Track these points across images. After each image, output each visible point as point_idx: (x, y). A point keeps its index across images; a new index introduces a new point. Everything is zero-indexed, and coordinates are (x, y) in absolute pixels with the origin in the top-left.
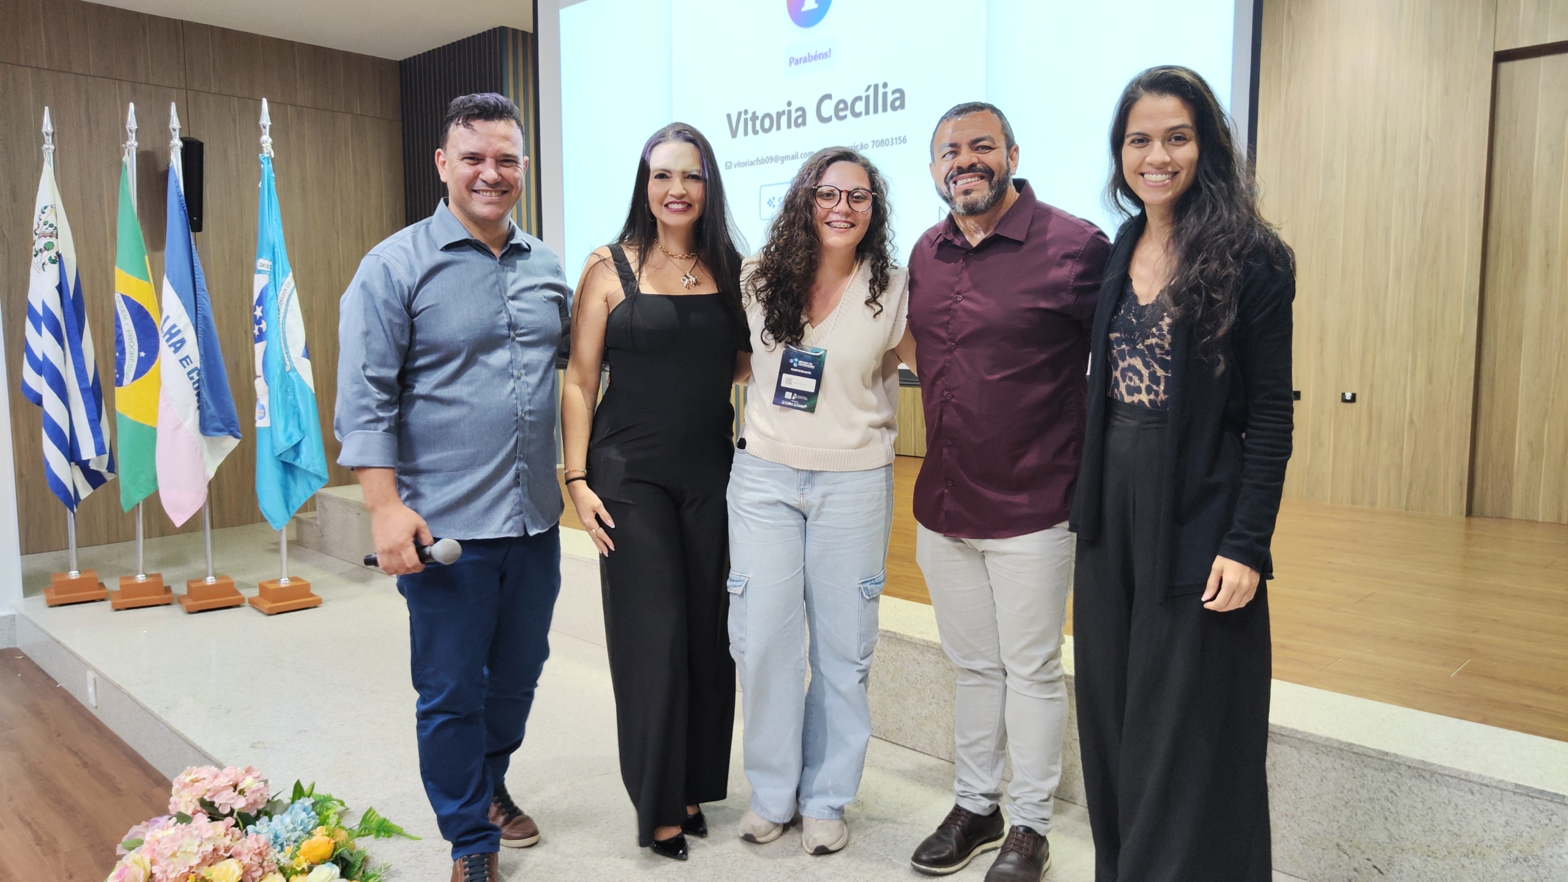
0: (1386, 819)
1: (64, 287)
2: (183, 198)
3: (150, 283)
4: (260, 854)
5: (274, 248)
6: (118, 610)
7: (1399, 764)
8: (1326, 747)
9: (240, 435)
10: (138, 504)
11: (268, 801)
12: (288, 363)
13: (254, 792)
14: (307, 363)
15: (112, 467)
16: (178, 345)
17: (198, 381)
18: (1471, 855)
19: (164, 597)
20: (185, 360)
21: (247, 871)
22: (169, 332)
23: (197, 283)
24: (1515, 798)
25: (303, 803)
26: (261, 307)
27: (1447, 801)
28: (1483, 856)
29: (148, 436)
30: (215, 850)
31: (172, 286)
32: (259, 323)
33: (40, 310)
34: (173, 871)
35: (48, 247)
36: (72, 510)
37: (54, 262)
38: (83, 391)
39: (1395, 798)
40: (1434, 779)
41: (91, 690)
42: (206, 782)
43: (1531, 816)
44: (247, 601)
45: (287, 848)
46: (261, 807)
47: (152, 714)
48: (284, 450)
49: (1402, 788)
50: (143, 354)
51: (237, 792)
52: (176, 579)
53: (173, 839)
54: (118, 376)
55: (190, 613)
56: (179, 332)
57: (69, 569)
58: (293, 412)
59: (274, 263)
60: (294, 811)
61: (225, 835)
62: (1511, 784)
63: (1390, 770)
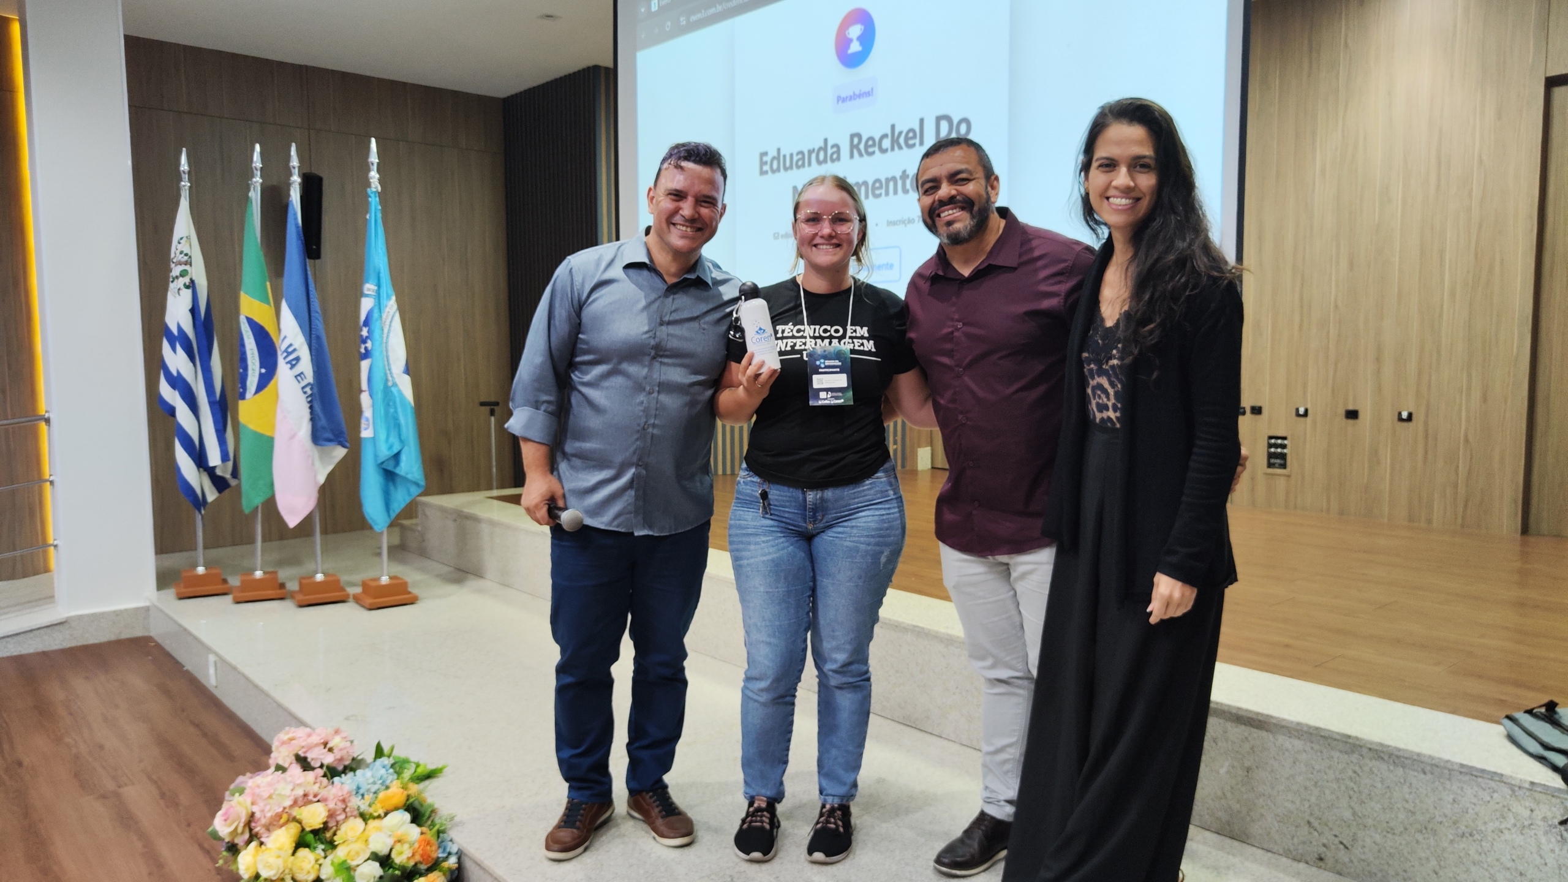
0: (1350, 798)
1: (196, 311)
2: (301, 229)
3: (271, 306)
4: (344, 801)
5: (379, 274)
6: (238, 603)
7: (1361, 747)
8: (1297, 731)
9: (348, 445)
10: (257, 507)
11: (353, 759)
12: (390, 378)
13: (341, 750)
14: (407, 379)
15: (235, 473)
16: (294, 362)
17: (311, 395)
18: (1424, 831)
19: (279, 592)
20: (299, 376)
21: (331, 815)
22: (286, 351)
23: (312, 306)
24: (1461, 777)
25: (382, 762)
26: (367, 328)
27: (1402, 781)
28: (1435, 832)
29: (266, 444)
30: (305, 795)
31: (290, 308)
32: (364, 341)
33: (175, 331)
34: (269, 811)
35: (183, 274)
36: (200, 511)
37: (187, 287)
38: (211, 403)
39: (1357, 779)
40: (1391, 761)
41: (212, 671)
42: (301, 740)
43: (1475, 793)
44: (351, 597)
45: (366, 797)
46: (347, 763)
47: (262, 691)
48: (386, 458)
49: (1364, 769)
50: (263, 371)
51: (327, 749)
52: (290, 577)
53: (270, 784)
54: (241, 390)
55: (301, 606)
56: (295, 350)
57: (196, 566)
58: (394, 424)
59: (379, 286)
60: (375, 769)
61: (315, 783)
62: (1457, 764)
63: (1353, 752)
